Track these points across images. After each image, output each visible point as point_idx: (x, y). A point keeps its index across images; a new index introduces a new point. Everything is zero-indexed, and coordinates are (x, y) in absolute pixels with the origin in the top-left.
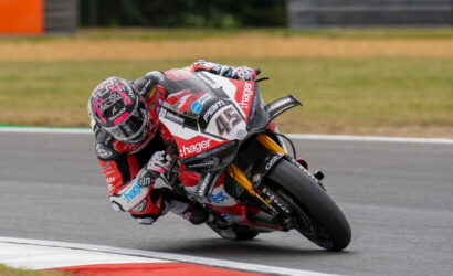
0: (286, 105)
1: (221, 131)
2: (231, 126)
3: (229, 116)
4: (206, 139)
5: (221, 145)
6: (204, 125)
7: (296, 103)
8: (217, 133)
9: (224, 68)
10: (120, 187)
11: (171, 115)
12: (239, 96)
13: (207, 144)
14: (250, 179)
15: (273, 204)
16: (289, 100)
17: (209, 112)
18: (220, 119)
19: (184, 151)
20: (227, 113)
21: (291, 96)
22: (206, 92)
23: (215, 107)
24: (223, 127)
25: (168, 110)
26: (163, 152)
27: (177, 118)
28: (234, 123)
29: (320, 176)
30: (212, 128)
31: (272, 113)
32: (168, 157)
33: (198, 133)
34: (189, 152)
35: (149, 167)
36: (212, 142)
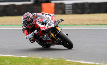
0: (61, 21)
1: (49, 26)
2: (51, 25)
3: (51, 23)
4: (46, 27)
5: (49, 28)
6: (46, 24)
7: (63, 20)
8: (48, 26)
9: (48, 14)
10: (27, 35)
11: (39, 22)
12: (52, 19)
13: (46, 28)
14: (54, 35)
15: (58, 40)
16: (61, 20)
17: (47, 22)
18: (49, 23)
19: (42, 29)
20: (50, 22)
21: (62, 19)
22: (46, 18)
23: (48, 21)
24: (49, 25)
25: (38, 22)
26: (37, 30)
27: (40, 23)
28: (52, 24)
29: (67, 35)
30: (47, 25)
31: (58, 22)
32: (38, 31)
33: (45, 26)
34: (43, 29)
35: (34, 33)
36: (47, 28)
